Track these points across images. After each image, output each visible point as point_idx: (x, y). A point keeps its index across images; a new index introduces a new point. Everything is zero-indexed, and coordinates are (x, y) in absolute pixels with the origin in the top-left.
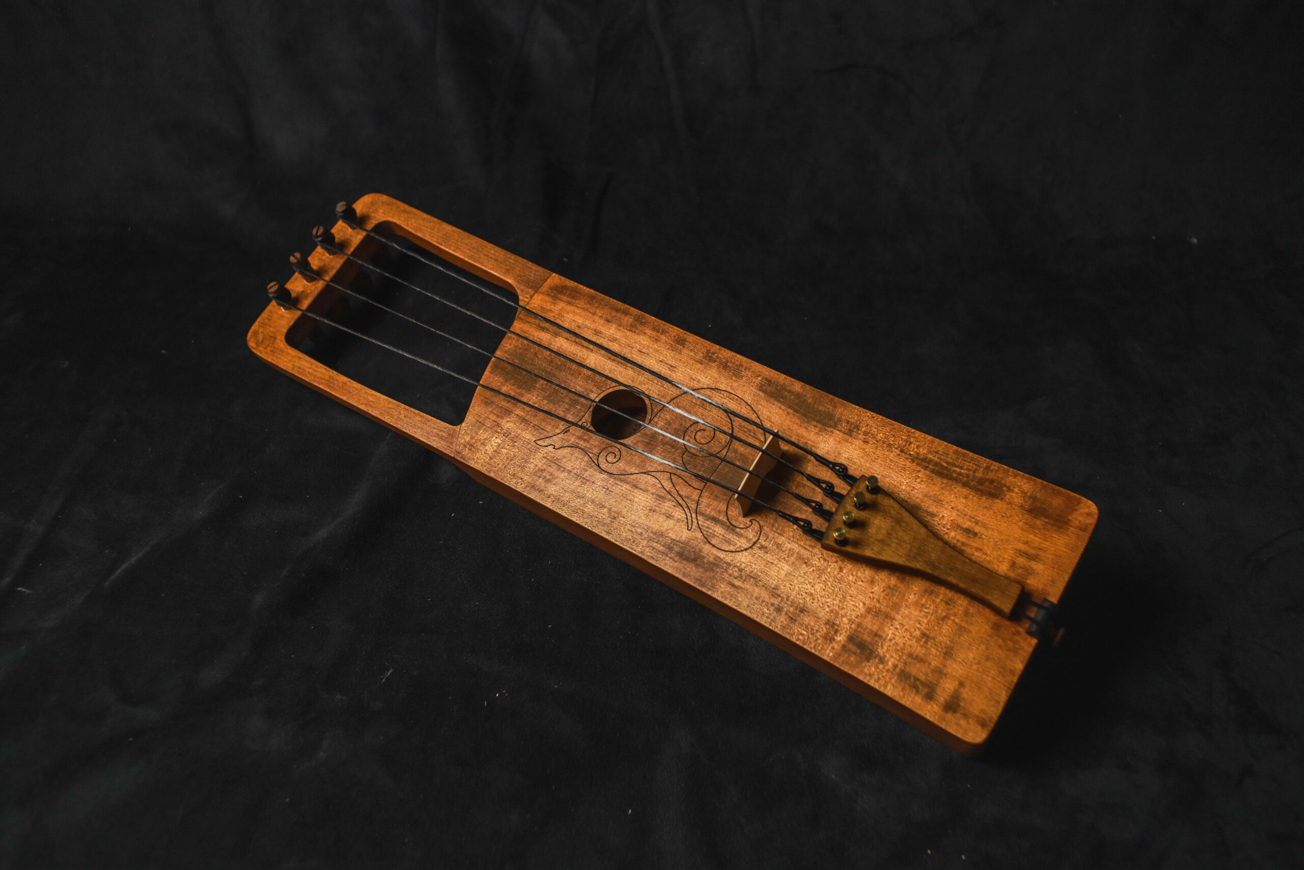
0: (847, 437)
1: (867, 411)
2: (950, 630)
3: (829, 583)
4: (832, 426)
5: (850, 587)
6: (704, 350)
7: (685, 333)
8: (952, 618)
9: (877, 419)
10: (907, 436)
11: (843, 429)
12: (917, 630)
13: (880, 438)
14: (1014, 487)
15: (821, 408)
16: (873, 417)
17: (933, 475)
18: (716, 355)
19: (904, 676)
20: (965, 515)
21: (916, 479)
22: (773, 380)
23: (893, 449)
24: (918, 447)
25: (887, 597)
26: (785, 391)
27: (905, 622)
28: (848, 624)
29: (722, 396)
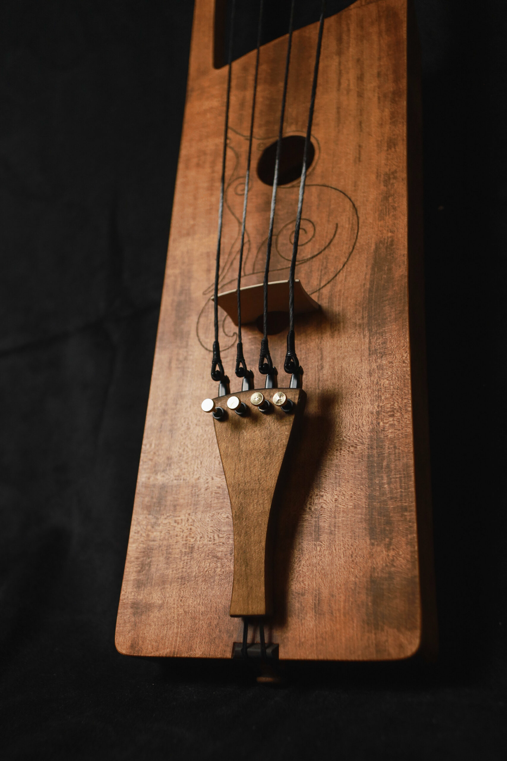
0: (366, 353)
1: (408, 352)
2: (206, 570)
3: (205, 436)
4: (372, 331)
5: (209, 457)
6: (394, 168)
7: (403, 140)
8: (219, 565)
9: (404, 367)
10: (400, 407)
11: (373, 344)
12: (194, 539)
13: (382, 385)
14: (393, 549)
15: (387, 308)
16: (404, 362)
17: (366, 459)
18: (395, 181)
19: (147, 552)
20: (335, 517)
21: (352, 446)
22: (394, 247)
23: (377, 404)
24: (392, 425)
25: (214, 494)
26: (388, 266)
27: (196, 524)
28: (176, 476)
29: (351, 218)
